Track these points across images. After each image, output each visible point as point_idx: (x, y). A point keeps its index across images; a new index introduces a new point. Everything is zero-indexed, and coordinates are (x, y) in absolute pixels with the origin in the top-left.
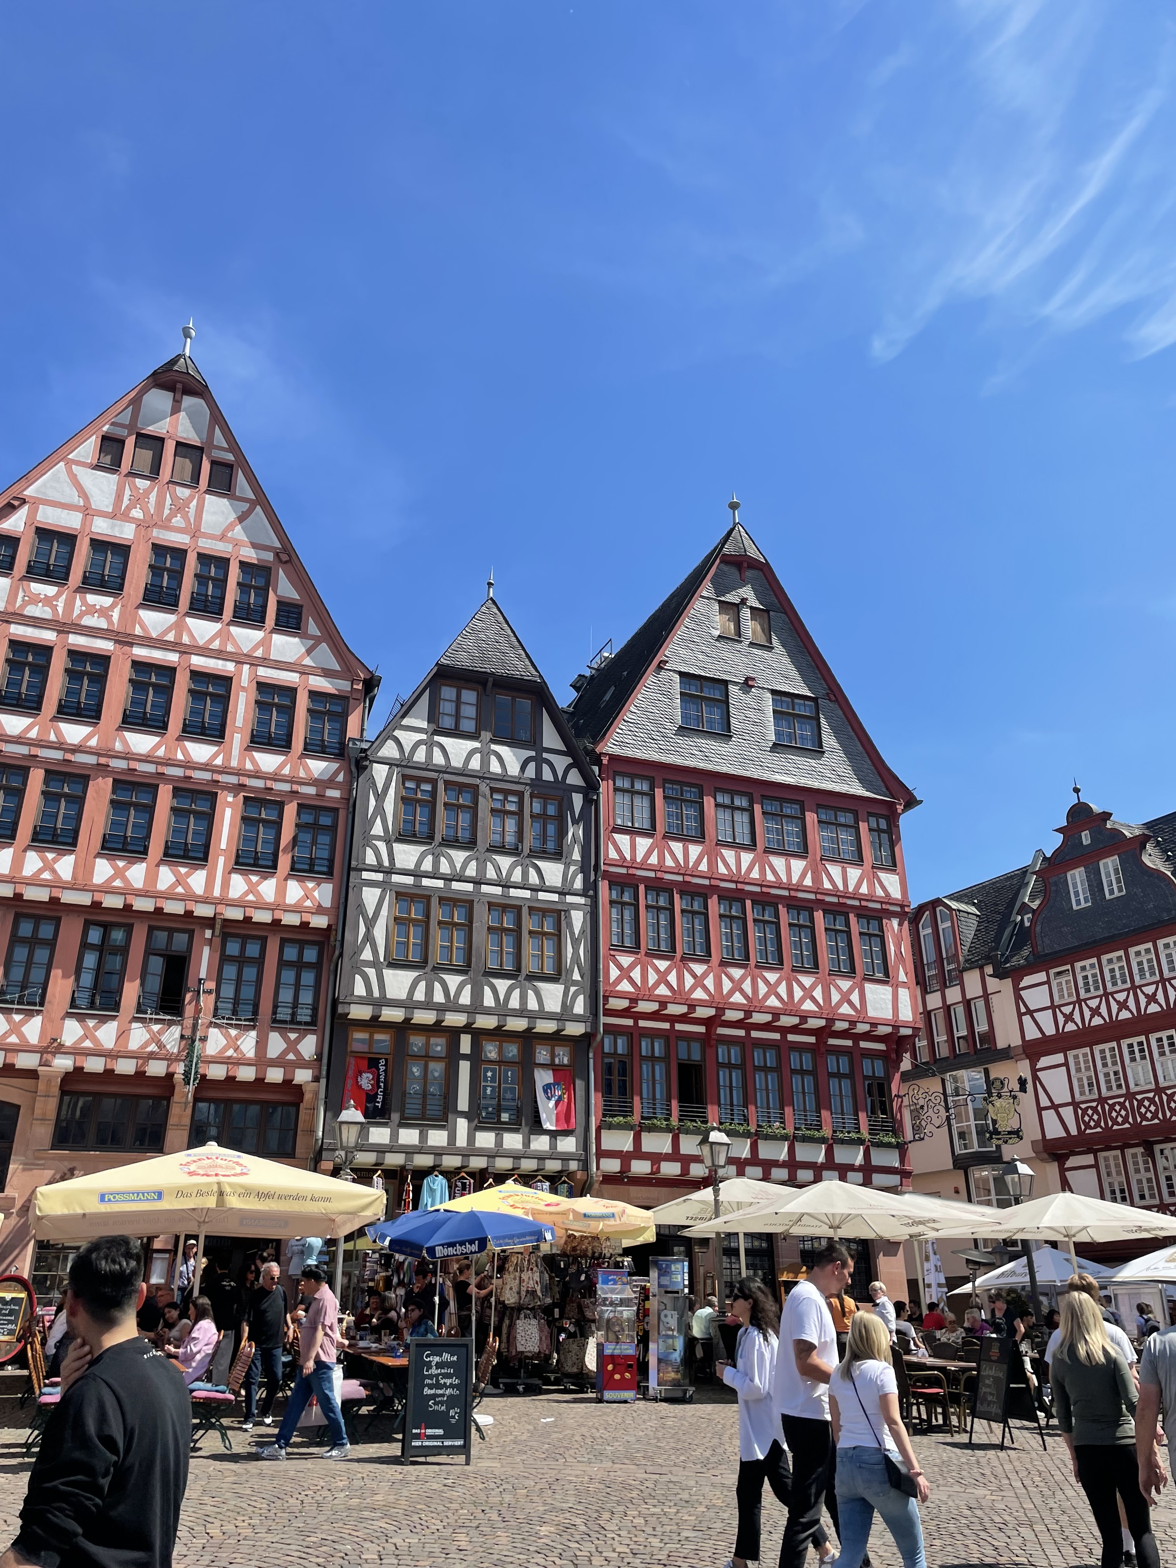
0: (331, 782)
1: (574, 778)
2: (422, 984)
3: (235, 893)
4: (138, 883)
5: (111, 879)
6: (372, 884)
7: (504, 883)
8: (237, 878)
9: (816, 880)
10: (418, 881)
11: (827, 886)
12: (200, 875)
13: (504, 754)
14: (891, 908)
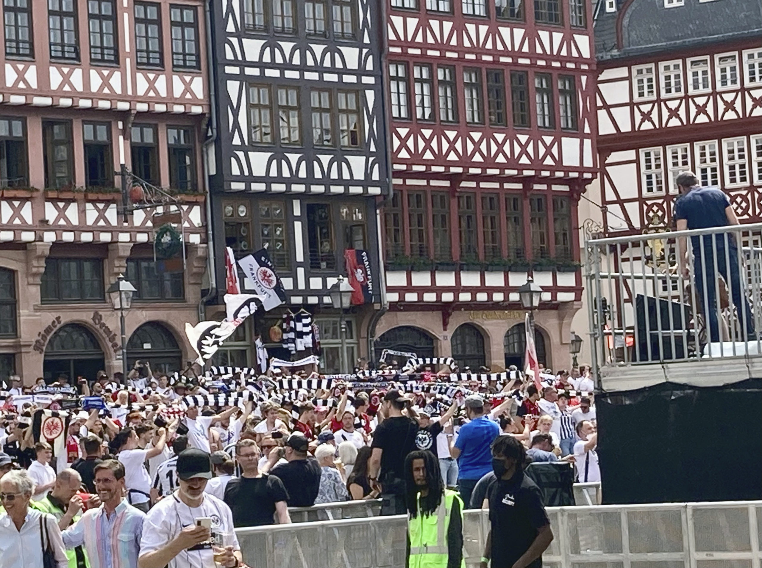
2: (274, 162)
3: (141, 92)
4: (80, 88)
5: (62, 85)
6: (233, 77)
7: (319, 69)
8: (140, 76)
9: (532, 46)
10: (262, 72)
11: (539, 50)
12: (117, 75)
14: (583, 67)
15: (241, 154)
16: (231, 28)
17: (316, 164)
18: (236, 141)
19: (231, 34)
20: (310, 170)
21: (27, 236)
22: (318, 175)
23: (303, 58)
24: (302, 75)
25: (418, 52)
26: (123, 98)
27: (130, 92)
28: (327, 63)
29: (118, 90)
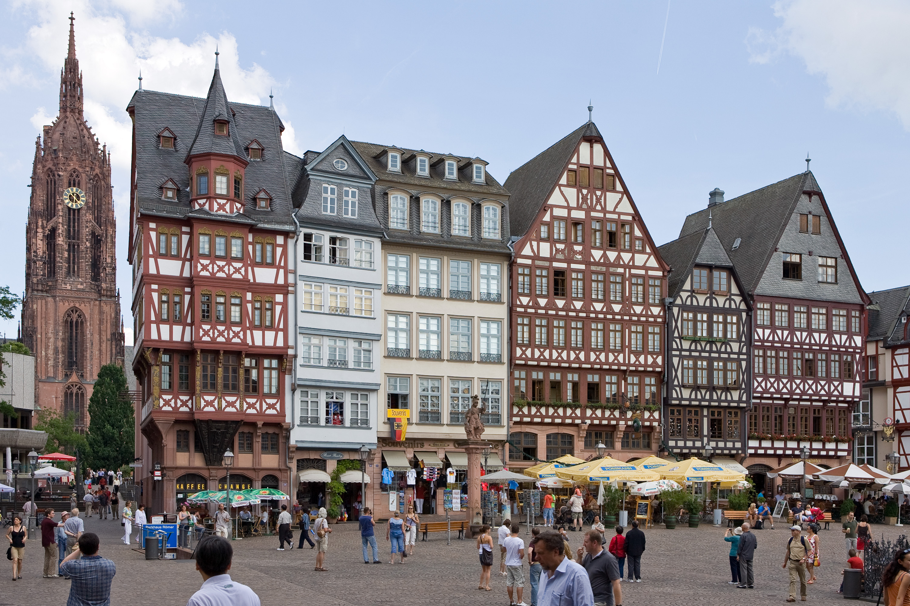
0: (658, 316)
1: (743, 306)
2: (694, 393)
3: (632, 362)
4: (603, 360)
5: (596, 359)
6: (676, 356)
7: (719, 352)
8: (632, 356)
9: (830, 341)
10: (690, 354)
11: (834, 343)
12: (621, 355)
13: (717, 298)
14: (857, 351)
15: (678, 389)
16: (676, 334)
17: (714, 393)
18: (676, 383)
19: (676, 338)
20: (711, 396)
21: (578, 421)
22: (715, 398)
23: (711, 347)
24: (710, 355)
25: (770, 344)
26: (624, 365)
27: (627, 362)
28: (723, 349)
29: (622, 361)
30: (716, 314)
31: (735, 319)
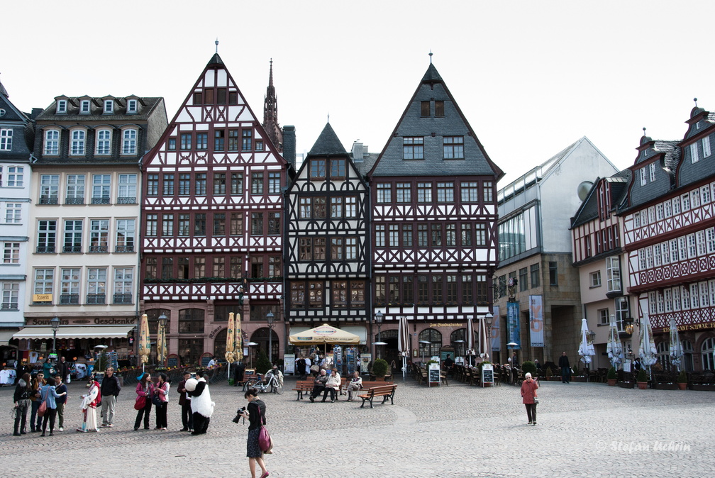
0: (277, 203)
1: (361, 188)
2: (310, 267)
3: (251, 244)
4: (224, 244)
5: (217, 244)
6: (292, 236)
7: (336, 230)
8: (252, 239)
9: (458, 212)
10: (307, 233)
12: (241, 239)
13: (335, 183)
14: (490, 218)
15: (294, 265)
16: (293, 217)
17: (331, 267)
18: (292, 260)
19: (293, 220)
20: (328, 269)
21: (203, 298)
22: (332, 270)
23: (328, 226)
24: (327, 233)
25: (391, 219)
26: (244, 247)
27: (246, 245)
29: (241, 244)
30: (334, 197)
31: (354, 200)
